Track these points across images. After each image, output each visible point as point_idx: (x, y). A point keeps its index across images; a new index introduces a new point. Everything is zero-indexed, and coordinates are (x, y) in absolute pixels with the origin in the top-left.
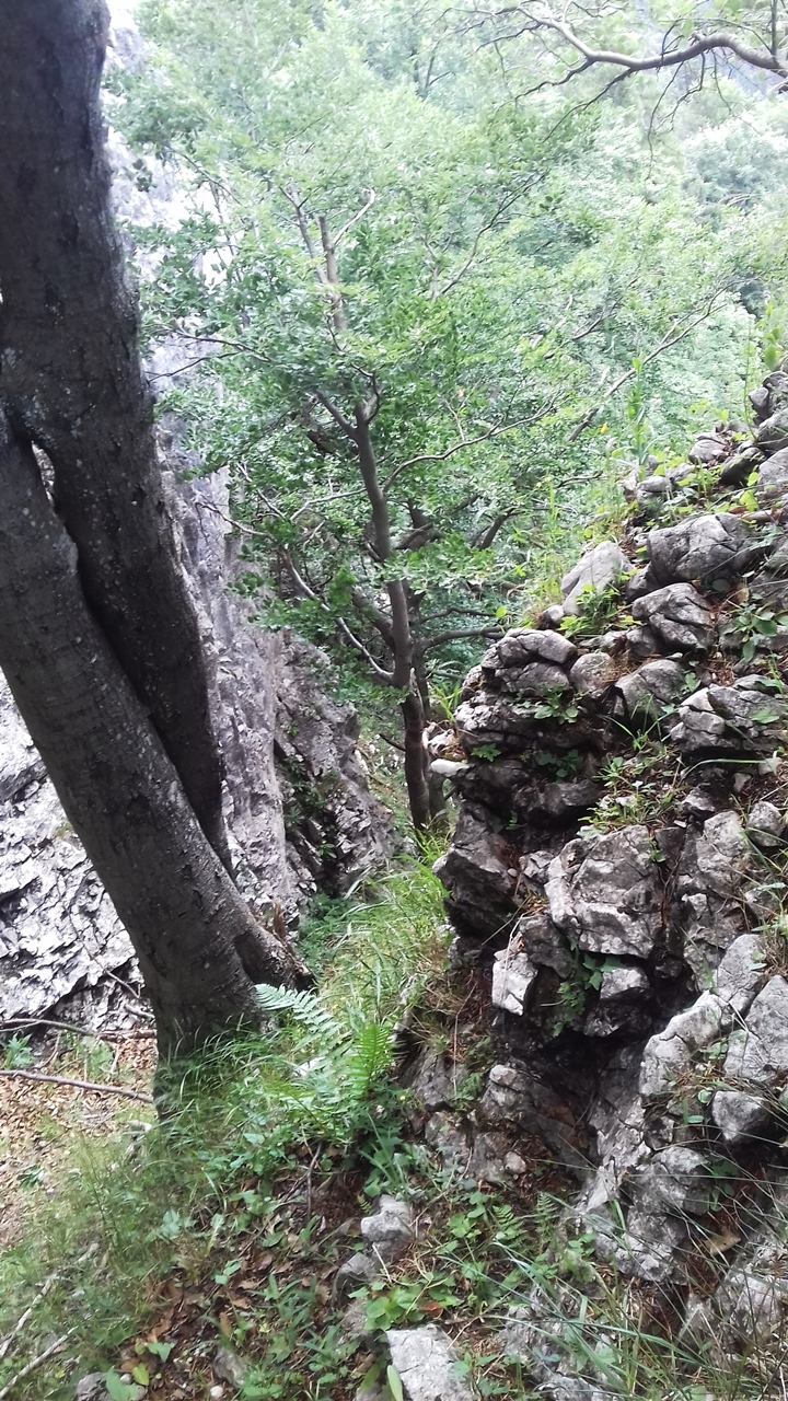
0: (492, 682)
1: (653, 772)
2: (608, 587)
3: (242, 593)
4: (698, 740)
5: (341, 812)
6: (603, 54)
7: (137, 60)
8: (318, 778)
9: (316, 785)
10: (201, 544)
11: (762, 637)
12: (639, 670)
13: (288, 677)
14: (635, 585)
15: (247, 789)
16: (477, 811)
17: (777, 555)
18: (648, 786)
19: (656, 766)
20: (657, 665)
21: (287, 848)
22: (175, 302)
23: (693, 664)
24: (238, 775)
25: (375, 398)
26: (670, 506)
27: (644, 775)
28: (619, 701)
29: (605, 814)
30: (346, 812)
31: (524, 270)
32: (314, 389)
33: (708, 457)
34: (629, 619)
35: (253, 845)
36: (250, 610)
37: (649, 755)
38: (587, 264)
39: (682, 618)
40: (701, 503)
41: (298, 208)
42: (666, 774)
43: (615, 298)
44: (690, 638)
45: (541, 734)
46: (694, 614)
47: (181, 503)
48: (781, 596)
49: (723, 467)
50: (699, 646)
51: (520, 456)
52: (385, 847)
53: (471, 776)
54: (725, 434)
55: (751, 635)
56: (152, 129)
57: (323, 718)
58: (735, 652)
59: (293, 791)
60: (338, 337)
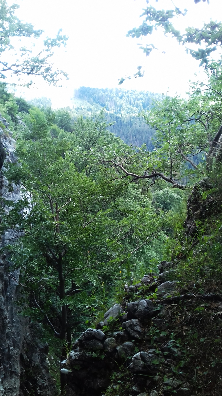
0: (81, 344)
1: (124, 378)
2: (116, 318)
3: (18, 304)
4: (137, 368)
5: (39, 379)
6: (131, 174)
7: (14, 160)
8: (33, 367)
9: (32, 370)
10: (8, 288)
11: (156, 337)
12: (123, 345)
13: (29, 332)
14: (124, 318)
15: (10, 370)
16: (73, 387)
17: (161, 313)
18: (122, 382)
19: (126, 376)
20: (127, 343)
21: (20, 391)
22: (13, 221)
23: (137, 344)
24: (7, 364)
25: (65, 251)
26: (136, 294)
27: (122, 379)
28: (117, 354)
29: (109, 391)
30: (40, 380)
31: (110, 221)
32: (48, 247)
33: (146, 282)
34: (121, 328)
35: (9, 389)
36: (20, 309)
37: (124, 372)
38: (126, 221)
39: (135, 329)
40: (144, 295)
41: (51, 200)
42: (128, 379)
43: (132, 230)
44: (137, 336)
45: (94, 363)
46: (138, 328)
47: (5, 276)
48: (162, 325)
49: (149, 285)
50: (139, 338)
51: (104, 270)
52: (51, 393)
53: (72, 375)
54: (151, 276)
55: (153, 337)
56: (15, 177)
57: (38, 347)
58: (149, 341)
59: (24, 371)
60: (57, 234)
